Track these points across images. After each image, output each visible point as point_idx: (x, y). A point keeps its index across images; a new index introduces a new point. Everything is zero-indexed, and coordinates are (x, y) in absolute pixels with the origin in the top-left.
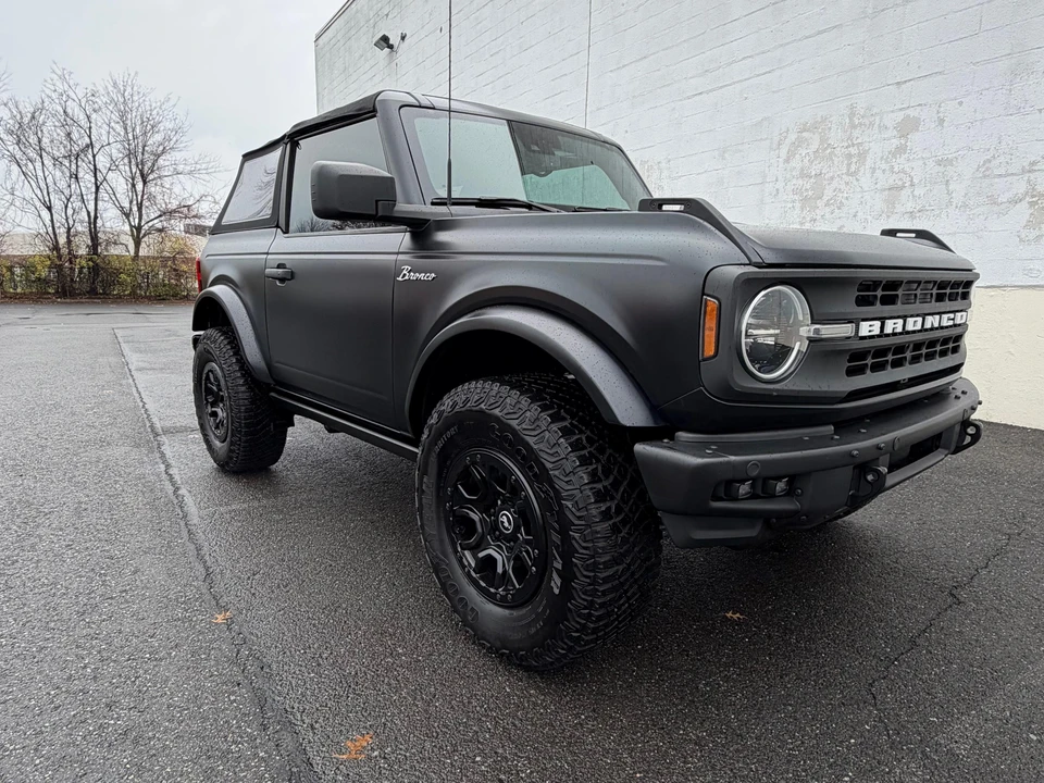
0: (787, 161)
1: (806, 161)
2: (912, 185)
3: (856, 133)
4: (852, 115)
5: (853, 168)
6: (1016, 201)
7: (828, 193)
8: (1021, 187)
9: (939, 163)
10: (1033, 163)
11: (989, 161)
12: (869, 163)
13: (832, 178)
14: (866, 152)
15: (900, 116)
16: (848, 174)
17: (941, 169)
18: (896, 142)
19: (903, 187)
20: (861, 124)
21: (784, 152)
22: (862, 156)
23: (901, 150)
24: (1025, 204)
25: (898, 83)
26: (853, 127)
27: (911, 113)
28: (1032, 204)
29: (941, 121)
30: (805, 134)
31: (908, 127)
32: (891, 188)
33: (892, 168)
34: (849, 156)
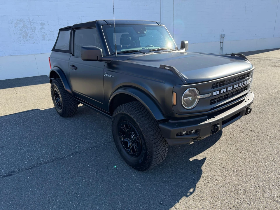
0: (15, 27)
1: (21, 27)
2: (47, 35)
3: (32, 23)
4: (29, 20)
5: (33, 31)
7: (29, 35)
9: (51, 32)
13: (29, 32)
15: (40, 22)
16: (32, 31)
17: (51, 33)
18: (41, 27)
19: (45, 35)
20: (32, 22)
22: (35, 29)
23: (42, 28)
25: (38, 16)
27: (42, 22)
29: (49, 25)
30: (18, 22)
31: (43, 24)
32: (43, 35)
33: (42, 31)
34: (32, 28)
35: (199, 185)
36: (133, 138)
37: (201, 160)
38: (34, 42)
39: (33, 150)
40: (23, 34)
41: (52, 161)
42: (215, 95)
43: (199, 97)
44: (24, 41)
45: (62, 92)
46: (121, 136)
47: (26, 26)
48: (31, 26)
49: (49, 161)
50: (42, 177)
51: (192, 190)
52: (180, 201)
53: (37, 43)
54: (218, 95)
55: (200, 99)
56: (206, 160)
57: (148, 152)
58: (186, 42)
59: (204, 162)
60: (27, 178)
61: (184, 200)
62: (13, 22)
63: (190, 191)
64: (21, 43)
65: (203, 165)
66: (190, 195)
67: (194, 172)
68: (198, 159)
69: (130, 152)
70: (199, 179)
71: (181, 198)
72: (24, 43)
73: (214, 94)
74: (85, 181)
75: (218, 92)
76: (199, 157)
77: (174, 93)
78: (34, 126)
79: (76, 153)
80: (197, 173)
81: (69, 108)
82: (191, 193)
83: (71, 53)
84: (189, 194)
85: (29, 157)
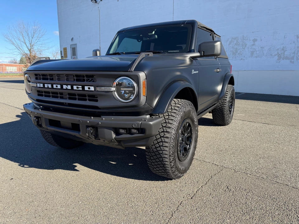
0: (229, 45)
1: (233, 45)
2: (256, 51)
3: (244, 41)
4: (243, 37)
6: (275, 55)
7: (239, 52)
8: (276, 53)
9: (261, 48)
10: (278, 49)
11: (270, 48)
12: (247, 46)
13: (239, 49)
14: (247, 44)
15: (253, 38)
16: (243, 48)
18: (252, 43)
19: (254, 51)
20: (245, 39)
21: (228, 43)
22: (246, 45)
23: (254, 45)
24: (277, 56)
25: (253, 32)
26: (244, 39)
27: (255, 38)
28: (278, 56)
29: (261, 40)
30: (233, 40)
31: (255, 40)
32: (252, 52)
33: (252, 48)
34: (243, 45)
38: (242, 59)
40: (233, 51)
44: (233, 58)
47: (238, 43)
48: (243, 43)
53: (244, 60)
62: (228, 40)
72: (232, 60)
75: (42, 85)
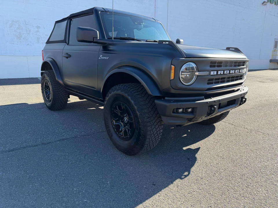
0: (10, 27)
1: (15, 29)
2: (41, 38)
3: (27, 26)
4: (25, 22)
5: (28, 33)
7: (23, 37)
9: (46, 35)
13: (23, 34)
15: (36, 25)
16: (27, 33)
18: (36, 30)
19: (40, 38)
20: (28, 24)
22: (30, 31)
23: (38, 31)
25: (34, 19)
26: (26, 24)
27: (38, 25)
29: (44, 28)
30: (14, 23)
31: (38, 27)
32: (37, 38)
33: (37, 34)
34: (27, 30)
35: (193, 169)
36: (126, 120)
37: (195, 149)
38: (28, 44)
39: (17, 135)
40: (17, 35)
41: (37, 146)
42: (213, 75)
43: (197, 73)
44: (18, 42)
45: (53, 83)
46: (113, 119)
47: (21, 28)
48: (26, 28)
49: (33, 145)
50: (24, 159)
51: (186, 173)
52: (174, 182)
53: (31, 45)
54: (215, 75)
55: (198, 76)
56: (200, 149)
57: (142, 132)
58: (181, 40)
59: (198, 150)
60: (7, 159)
61: (178, 182)
62: (8, 22)
63: (184, 174)
64: (14, 44)
65: (197, 153)
66: (185, 178)
67: (188, 159)
68: (192, 148)
69: (122, 136)
70: (194, 165)
71: (175, 180)
72: (17, 44)
73: (212, 73)
74: (72, 163)
75: (215, 73)
76: (193, 147)
77: (172, 66)
78: (20, 116)
79: (63, 140)
80: (191, 159)
81: (59, 100)
82: (186, 176)
83: (66, 42)
84: (183, 177)
85: (12, 141)
